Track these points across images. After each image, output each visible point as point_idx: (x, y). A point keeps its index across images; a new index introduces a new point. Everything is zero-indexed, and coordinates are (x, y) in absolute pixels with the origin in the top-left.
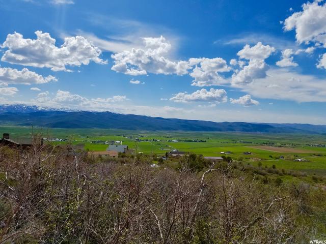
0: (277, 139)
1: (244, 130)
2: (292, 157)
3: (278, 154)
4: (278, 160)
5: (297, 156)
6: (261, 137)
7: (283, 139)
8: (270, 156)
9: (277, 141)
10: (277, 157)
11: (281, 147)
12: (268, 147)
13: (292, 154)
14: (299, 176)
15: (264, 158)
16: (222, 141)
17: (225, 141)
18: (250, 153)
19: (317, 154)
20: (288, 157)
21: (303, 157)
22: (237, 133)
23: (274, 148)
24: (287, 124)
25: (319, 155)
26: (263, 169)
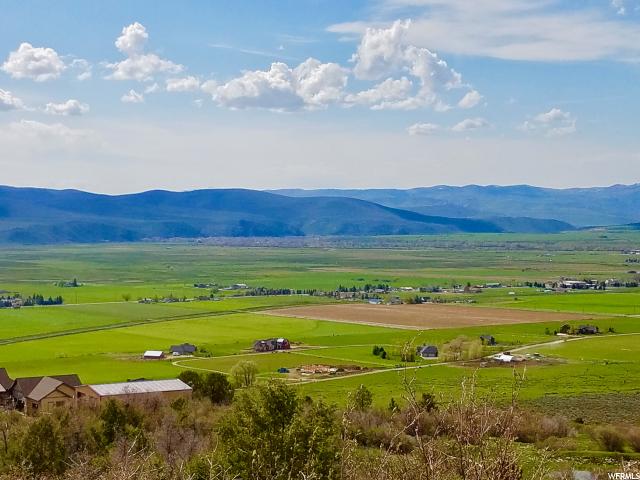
0: (397, 264)
1: (246, 230)
2: (474, 347)
3: (406, 336)
4: (410, 367)
5: (492, 342)
6: (326, 261)
7: (424, 264)
8: (377, 351)
9: (402, 273)
10: (406, 351)
11: (418, 301)
12: (361, 307)
13: (470, 331)
14: (544, 437)
15: (347, 360)
16: (148, 291)
17: (161, 291)
18: (285, 346)
19: (576, 326)
20: (456, 349)
21: (520, 344)
22: (216, 249)
23: (387, 308)
24: (436, 189)
25: (584, 331)
26: (381, 418)
